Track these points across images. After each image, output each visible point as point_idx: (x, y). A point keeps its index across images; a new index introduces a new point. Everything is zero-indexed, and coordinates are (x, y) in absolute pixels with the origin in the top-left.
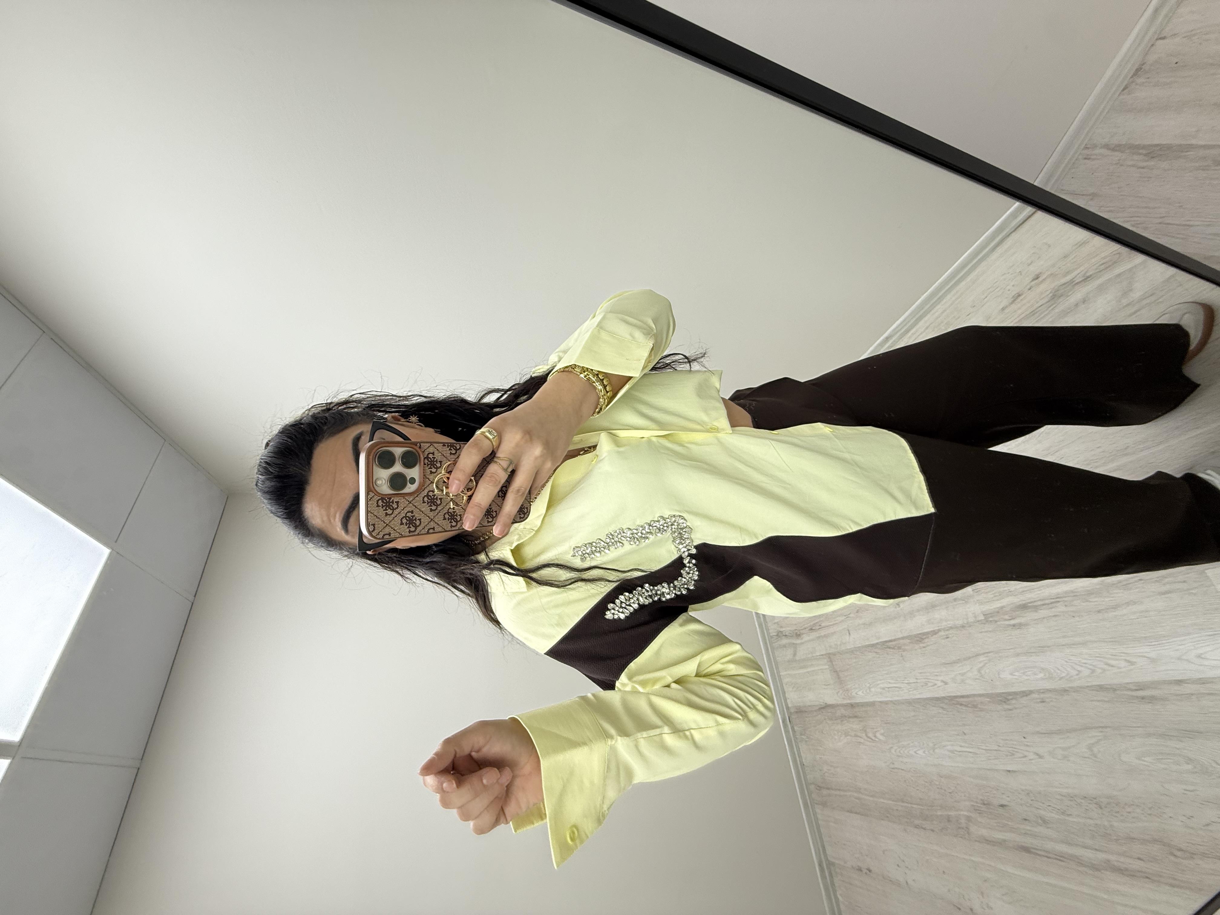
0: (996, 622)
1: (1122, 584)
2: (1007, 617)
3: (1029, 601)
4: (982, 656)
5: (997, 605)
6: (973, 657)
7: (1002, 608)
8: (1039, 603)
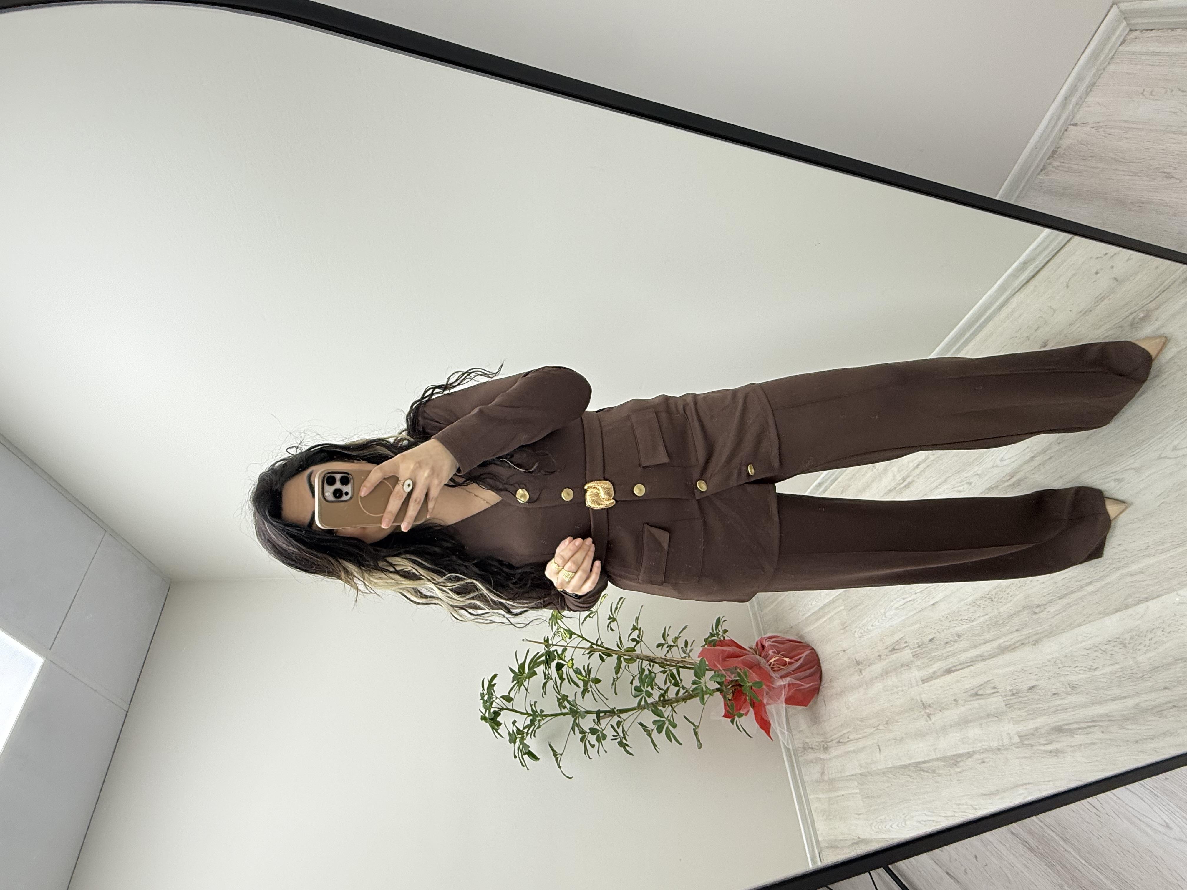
0: (1032, 746)
1: (1157, 710)
2: (1042, 741)
3: (1065, 722)
4: (1021, 787)
5: (1031, 725)
6: (1012, 788)
7: (1037, 729)
8: (1076, 726)
